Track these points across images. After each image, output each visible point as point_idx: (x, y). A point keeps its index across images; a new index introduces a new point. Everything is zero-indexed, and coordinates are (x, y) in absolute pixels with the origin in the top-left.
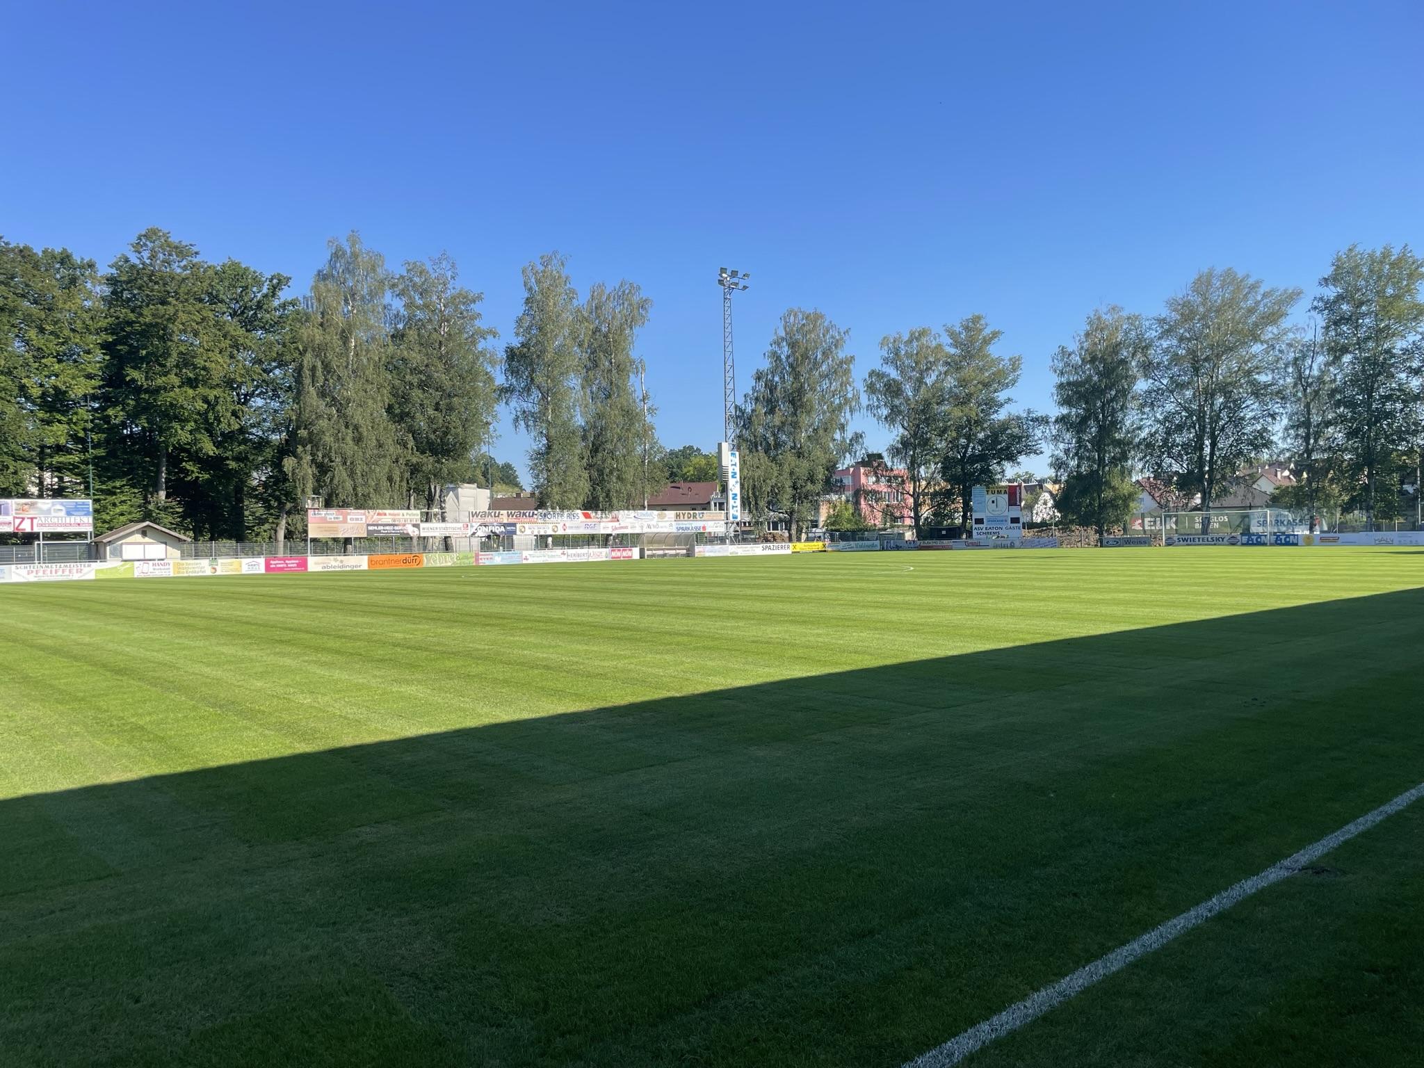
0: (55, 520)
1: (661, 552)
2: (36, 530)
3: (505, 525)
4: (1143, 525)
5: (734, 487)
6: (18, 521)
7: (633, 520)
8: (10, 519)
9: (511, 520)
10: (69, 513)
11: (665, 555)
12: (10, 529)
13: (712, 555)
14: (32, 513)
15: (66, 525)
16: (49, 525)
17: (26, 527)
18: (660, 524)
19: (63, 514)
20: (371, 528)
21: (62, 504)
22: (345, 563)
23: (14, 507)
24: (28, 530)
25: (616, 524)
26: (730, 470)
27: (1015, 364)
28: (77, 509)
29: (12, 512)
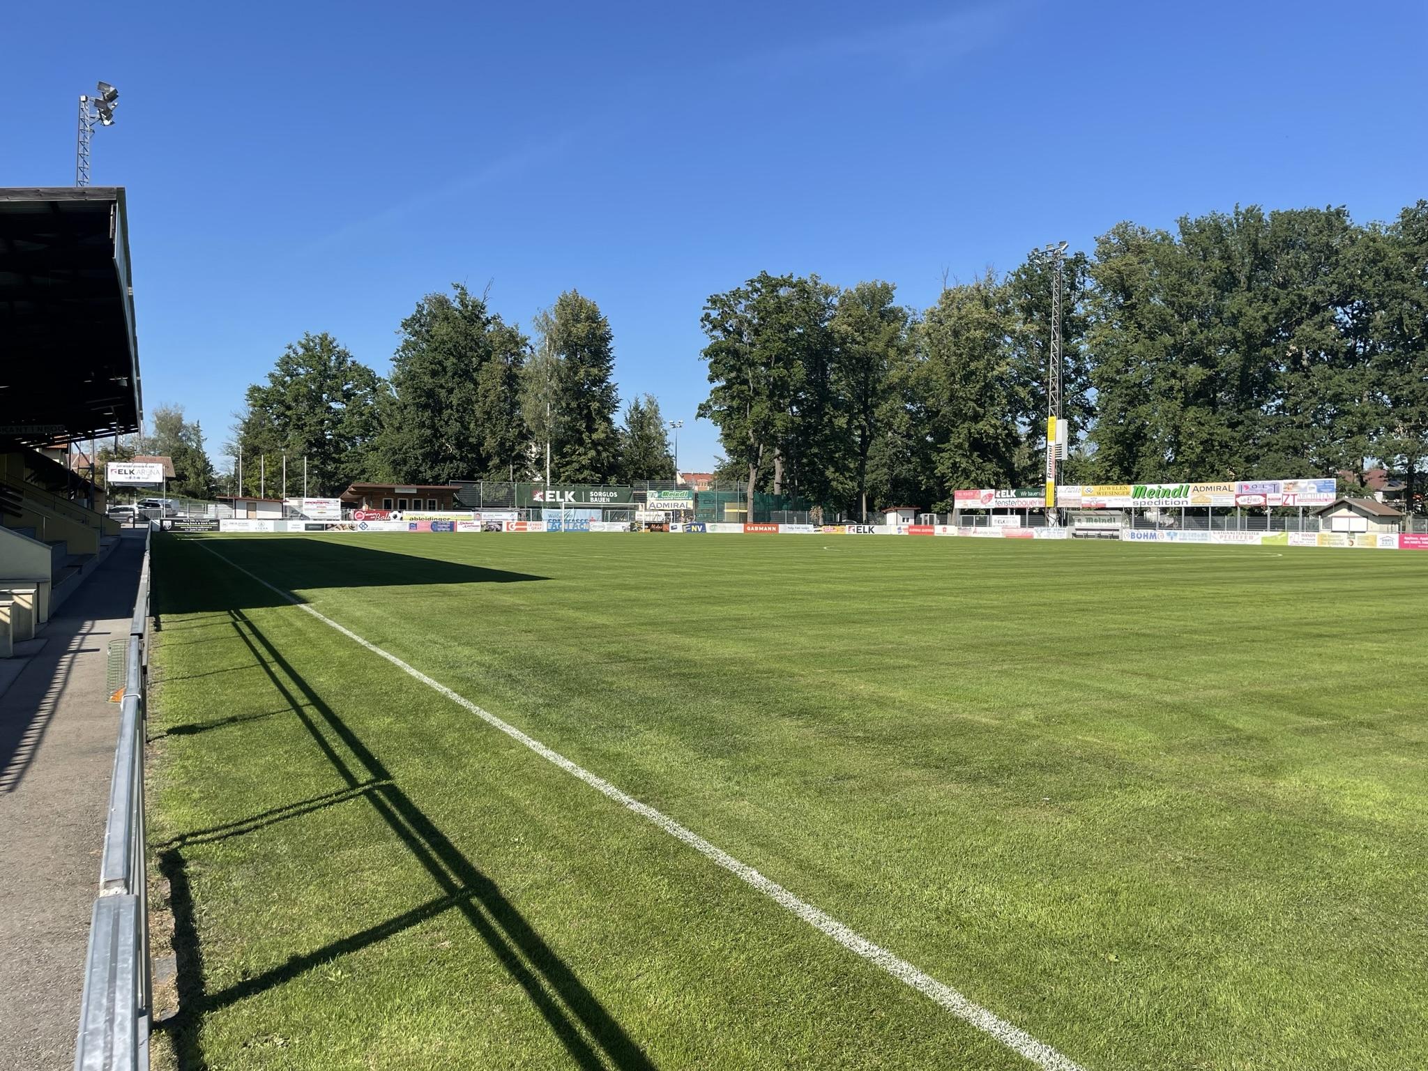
0: (1309, 496)
2: (1296, 504)
6: (1285, 497)
8: (1279, 495)
10: (1319, 491)
12: (1278, 504)
14: (1294, 491)
16: (1306, 500)
17: (1290, 502)
19: (1315, 491)
21: (1314, 483)
23: (1283, 486)
24: (1291, 504)
28: (1325, 487)
29: (1282, 490)
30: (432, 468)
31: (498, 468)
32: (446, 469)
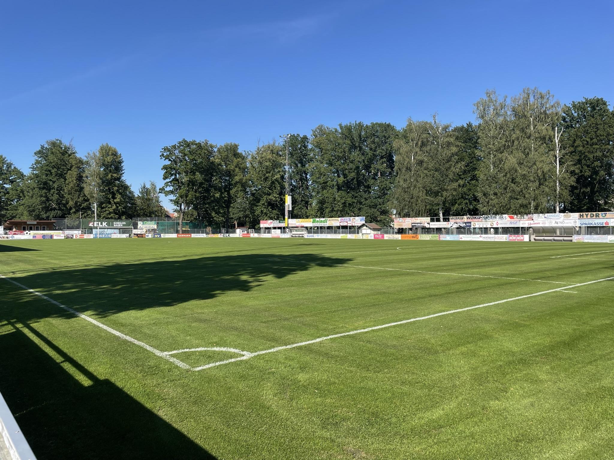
3: (465, 223)
7: (544, 219)
9: (469, 221)
12: (351, 225)
14: (355, 221)
16: (357, 224)
17: (354, 224)
18: (565, 221)
19: (360, 221)
20: (413, 224)
21: (360, 218)
22: (394, 237)
25: (532, 222)
28: (362, 219)
29: (351, 221)
30: (46, 213)
31: (75, 213)
32: (52, 213)
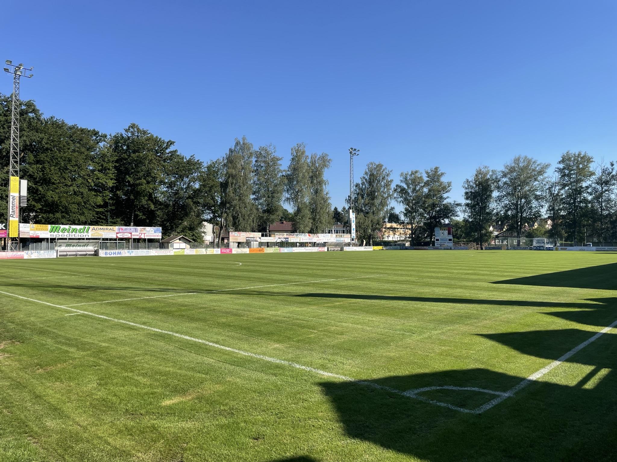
0: (151, 234)
1: (333, 249)
2: (145, 238)
3: (285, 238)
4: (495, 242)
5: (353, 226)
7: (323, 237)
8: (138, 234)
9: (287, 237)
10: (155, 232)
11: (334, 250)
13: (349, 250)
15: (154, 236)
16: (149, 236)
18: (331, 239)
19: (153, 232)
20: (247, 239)
21: (153, 229)
22: (243, 251)
25: (318, 239)
26: (352, 220)
27: (449, 184)
29: (139, 231)
